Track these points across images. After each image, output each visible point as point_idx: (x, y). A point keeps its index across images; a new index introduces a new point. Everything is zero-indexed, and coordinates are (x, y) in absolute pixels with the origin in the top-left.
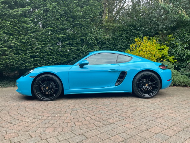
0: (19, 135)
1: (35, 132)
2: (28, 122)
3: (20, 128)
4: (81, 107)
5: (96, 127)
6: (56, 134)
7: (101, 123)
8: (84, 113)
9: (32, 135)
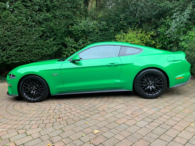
0: (8, 132)
1: (22, 129)
2: (16, 120)
3: (9, 126)
4: (64, 103)
5: (73, 122)
6: (39, 129)
7: (78, 117)
8: (66, 109)
9: (19, 132)
